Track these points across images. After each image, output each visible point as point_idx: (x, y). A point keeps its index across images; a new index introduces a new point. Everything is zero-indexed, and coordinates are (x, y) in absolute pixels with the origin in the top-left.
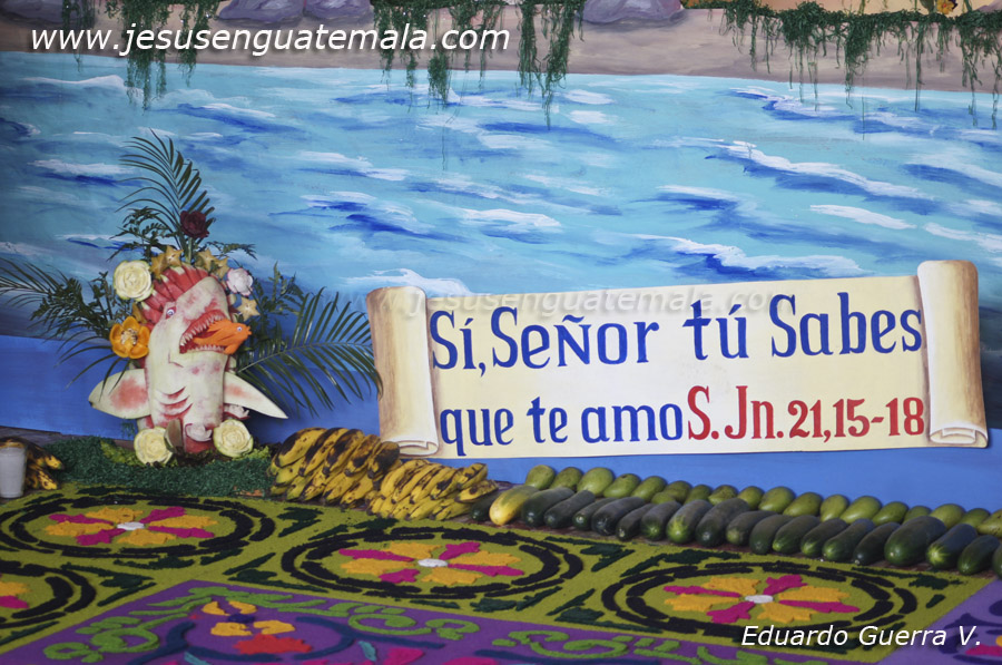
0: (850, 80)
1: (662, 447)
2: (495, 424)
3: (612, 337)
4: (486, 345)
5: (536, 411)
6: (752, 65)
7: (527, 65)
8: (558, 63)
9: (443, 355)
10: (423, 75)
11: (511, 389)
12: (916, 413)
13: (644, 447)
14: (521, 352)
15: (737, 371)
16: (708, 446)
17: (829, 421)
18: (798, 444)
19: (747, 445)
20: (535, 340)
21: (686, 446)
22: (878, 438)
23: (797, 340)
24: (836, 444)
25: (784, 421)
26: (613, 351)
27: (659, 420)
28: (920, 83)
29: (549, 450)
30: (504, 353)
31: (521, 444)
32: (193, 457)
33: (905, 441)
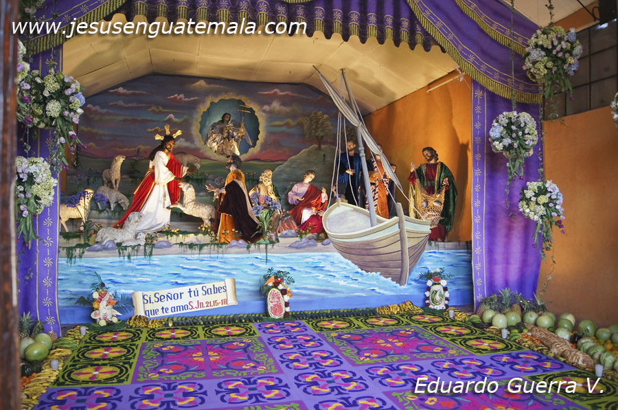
0: (199, 254)
1: (185, 311)
2: (155, 312)
3: (176, 295)
4: (153, 299)
5: (163, 308)
6: (184, 253)
7: (145, 255)
8: (151, 254)
9: (146, 301)
10: (126, 258)
11: (159, 306)
12: (225, 301)
13: (182, 312)
14: (160, 299)
15: (197, 298)
16: (193, 310)
17: (212, 304)
18: (208, 308)
19: (199, 309)
20: (162, 297)
21: (189, 311)
22: (220, 305)
23: (207, 292)
24: (214, 307)
25: (205, 305)
26: (176, 298)
27: (184, 308)
28: (210, 253)
29: (165, 314)
30: (157, 300)
31: (160, 314)
32: (110, 324)
33: (224, 305)
